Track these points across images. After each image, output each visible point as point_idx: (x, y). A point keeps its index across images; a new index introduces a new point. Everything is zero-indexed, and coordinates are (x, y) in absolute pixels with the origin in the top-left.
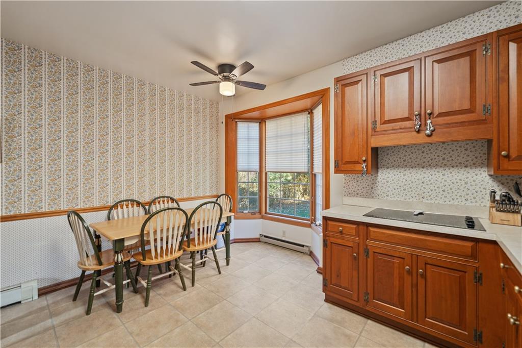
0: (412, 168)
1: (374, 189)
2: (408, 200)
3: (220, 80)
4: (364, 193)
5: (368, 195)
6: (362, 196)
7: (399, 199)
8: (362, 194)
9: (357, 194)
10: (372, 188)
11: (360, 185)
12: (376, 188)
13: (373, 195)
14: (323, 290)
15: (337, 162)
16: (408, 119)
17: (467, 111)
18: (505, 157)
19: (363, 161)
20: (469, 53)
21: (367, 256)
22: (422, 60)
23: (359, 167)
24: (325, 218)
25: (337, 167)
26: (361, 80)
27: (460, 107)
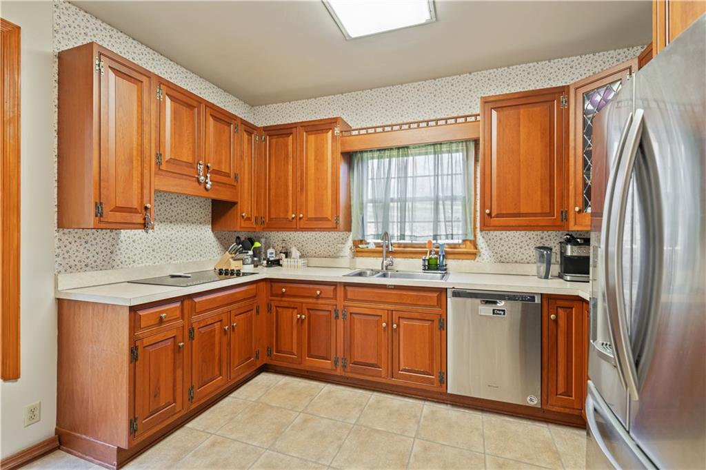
0: (161, 222)
1: (115, 253)
2: (157, 263)
4: (98, 263)
5: (106, 264)
6: (96, 268)
7: (147, 264)
8: (94, 265)
9: (86, 266)
10: (111, 253)
11: (92, 249)
12: (118, 252)
13: (114, 264)
14: (129, 442)
15: (99, 206)
16: (192, 165)
17: (228, 175)
18: (243, 217)
19: (146, 208)
20: (229, 124)
21: (191, 338)
22: (203, 106)
23: (138, 219)
24: (133, 309)
25: (99, 214)
26: (142, 82)
27: (224, 169)
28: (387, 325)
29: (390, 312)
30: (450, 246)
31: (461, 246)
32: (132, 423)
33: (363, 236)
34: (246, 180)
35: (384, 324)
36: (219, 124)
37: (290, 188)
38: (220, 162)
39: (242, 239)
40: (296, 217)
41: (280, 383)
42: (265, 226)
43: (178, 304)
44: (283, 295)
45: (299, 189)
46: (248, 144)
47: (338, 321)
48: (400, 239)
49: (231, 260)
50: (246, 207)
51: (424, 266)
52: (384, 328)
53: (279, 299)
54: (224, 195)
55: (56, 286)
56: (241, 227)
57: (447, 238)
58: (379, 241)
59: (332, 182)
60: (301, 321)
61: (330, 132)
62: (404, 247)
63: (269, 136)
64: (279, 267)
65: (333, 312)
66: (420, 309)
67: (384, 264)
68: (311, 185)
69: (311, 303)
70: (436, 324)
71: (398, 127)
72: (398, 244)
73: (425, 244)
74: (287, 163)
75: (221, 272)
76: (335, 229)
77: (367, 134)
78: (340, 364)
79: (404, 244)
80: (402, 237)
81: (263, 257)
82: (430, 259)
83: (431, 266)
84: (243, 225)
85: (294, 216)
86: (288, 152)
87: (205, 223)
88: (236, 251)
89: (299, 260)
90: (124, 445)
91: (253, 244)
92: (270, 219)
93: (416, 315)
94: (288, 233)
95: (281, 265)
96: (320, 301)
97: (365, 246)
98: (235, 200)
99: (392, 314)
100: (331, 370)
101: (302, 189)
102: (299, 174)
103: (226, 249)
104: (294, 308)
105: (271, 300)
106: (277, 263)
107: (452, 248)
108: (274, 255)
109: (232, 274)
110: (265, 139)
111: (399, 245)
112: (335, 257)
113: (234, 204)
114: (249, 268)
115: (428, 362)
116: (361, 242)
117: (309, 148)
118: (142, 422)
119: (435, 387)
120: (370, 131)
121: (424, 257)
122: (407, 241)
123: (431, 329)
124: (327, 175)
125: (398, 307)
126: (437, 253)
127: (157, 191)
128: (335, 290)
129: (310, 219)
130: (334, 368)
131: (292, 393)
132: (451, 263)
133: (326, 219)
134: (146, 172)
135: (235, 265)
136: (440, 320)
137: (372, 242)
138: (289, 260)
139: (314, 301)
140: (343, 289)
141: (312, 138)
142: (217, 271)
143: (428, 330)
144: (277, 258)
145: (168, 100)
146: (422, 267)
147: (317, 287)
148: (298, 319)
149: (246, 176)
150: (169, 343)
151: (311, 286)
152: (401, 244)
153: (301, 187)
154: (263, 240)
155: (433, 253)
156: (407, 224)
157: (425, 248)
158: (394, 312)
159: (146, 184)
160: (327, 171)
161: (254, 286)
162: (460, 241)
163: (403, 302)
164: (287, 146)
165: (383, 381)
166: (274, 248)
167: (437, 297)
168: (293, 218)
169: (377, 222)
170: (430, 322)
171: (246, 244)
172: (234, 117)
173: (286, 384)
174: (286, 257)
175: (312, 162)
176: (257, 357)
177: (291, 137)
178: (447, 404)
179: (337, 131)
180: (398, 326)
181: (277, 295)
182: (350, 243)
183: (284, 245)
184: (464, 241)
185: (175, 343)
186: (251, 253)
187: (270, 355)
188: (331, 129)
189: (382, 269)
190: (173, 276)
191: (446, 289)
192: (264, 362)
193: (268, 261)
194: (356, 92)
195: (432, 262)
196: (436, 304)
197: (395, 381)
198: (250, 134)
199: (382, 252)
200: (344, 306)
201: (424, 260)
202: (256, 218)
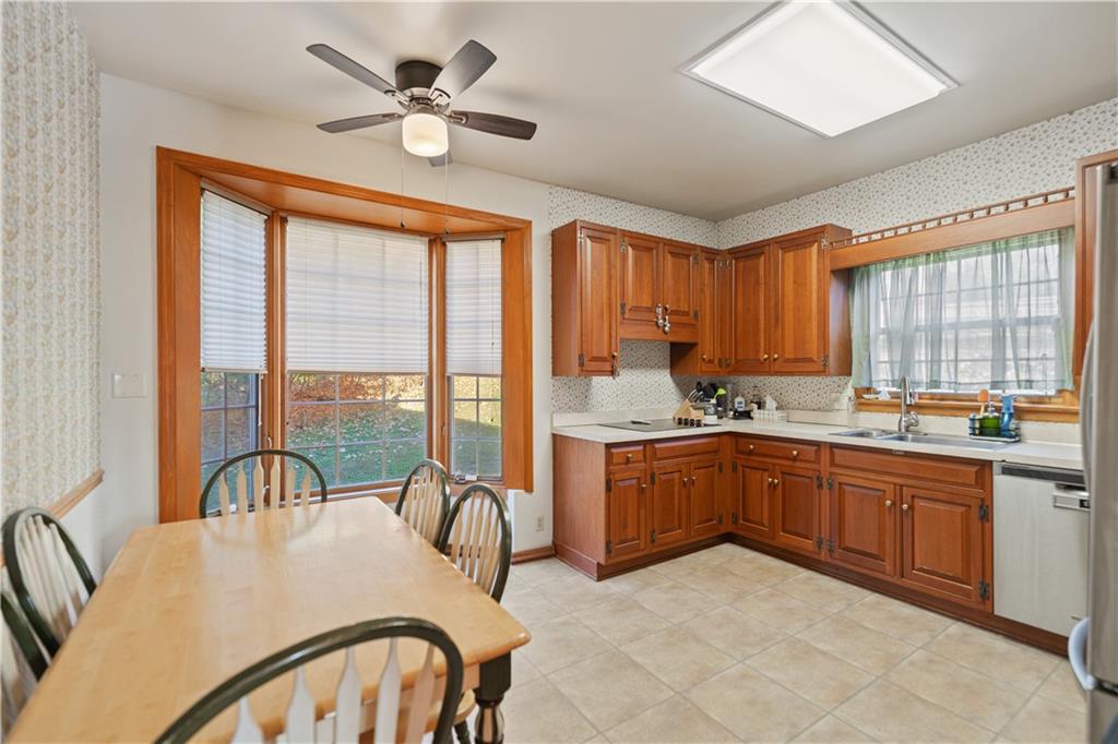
0: (626, 369)
1: (588, 398)
2: (620, 409)
3: (402, 111)
4: (577, 406)
5: (582, 407)
6: (576, 410)
7: (612, 410)
8: (575, 407)
9: (570, 408)
10: (586, 397)
11: (573, 394)
12: (591, 397)
13: (588, 407)
14: (606, 561)
15: (581, 357)
16: (651, 310)
17: (686, 314)
18: (704, 359)
19: (614, 356)
20: (688, 256)
21: (653, 483)
22: (661, 245)
23: (607, 367)
24: (609, 446)
25: (581, 364)
26: (609, 240)
27: (683, 307)
28: (894, 503)
29: (898, 487)
30: (1030, 399)
31: (1053, 400)
32: (608, 543)
33: (871, 381)
34: (708, 317)
35: (888, 502)
36: (677, 260)
37: (762, 322)
38: (678, 300)
39: (704, 384)
40: (769, 358)
41: (747, 556)
42: (731, 368)
43: (641, 448)
44: (751, 453)
45: (773, 322)
46: (710, 274)
47: (823, 492)
48: (931, 388)
49: (691, 409)
50: (708, 348)
51: (973, 429)
52: (890, 507)
53: (747, 457)
54: (683, 337)
55: (552, 423)
56: (701, 372)
57: (1019, 387)
58: (895, 389)
59: (819, 311)
60: (772, 486)
61: (816, 244)
62: (942, 400)
63: (736, 259)
64: (750, 421)
65: (815, 479)
66: (947, 488)
67: (903, 424)
68: (789, 317)
69: (785, 466)
70: (975, 513)
71: (920, 226)
72: (930, 394)
73: (976, 395)
74: (758, 291)
75: (680, 421)
76: (823, 372)
77: (870, 241)
78: (825, 547)
79: (942, 394)
80: (935, 383)
81: (730, 406)
82: (985, 418)
83: (983, 430)
84: (704, 369)
85: (766, 356)
86: (758, 276)
87: (664, 367)
88: (697, 399)
89: (775, 412)
90: (602, 562)
91: (716, 391)
92: (737, 361)
93: (940, 496)
94: (761, 378)
95: (752, 418)
96: (798, 464)
97: (872, 396)
98: (693, 341)
99: (901, 490)
100: (814, 552)
101: (777, 321)
102: (773, 303)
103: (686, 396)
104: (765, 470)
105: (736, 458)
106: (747, 415)
107: (1033, 403)
108: (743, 405)
109: (692, 424)
110: (731, 263)
111: (933, 397)
112: (827, 411)
113: (693, 345)
114: (712, 419)
115: (960, 565)
116: (868, 390)
117: (786, 269)
118: (615, 547)
119: (974, 603)
120: (875, 237)
121: (971, 416)
122: (944, 390)
123: (966, 518)
124: (811, 302)
125: (910, 482)
126: (998, 409)
127: (622, 340)
128: (817, 452)
129: (787, 361)
130: (817, 550)
131: (759, 568)
132: (1029, 427)
133: (810, 360)
134: (613, 323)
135: (695, 415)
136: (982, 507)
137: (885, 391)
138: (762, 411)
139: (790, 463)
140: (828, 451)
141: (790, 256)
142: (677, 421)
143: (960, 518)
144: (748, 409)
145: (630, 249)
146: (969, 431)
147: (793, 446)
148: (770, 484)
149: (708, 312)
150: (635, 481)
151: (787, 445)
152: (935, 394)
153: (776, 320)
154: (729, 386)
155: (990, 409)
156: (944, 365)
157: (976, 401)
158: (904, 488)
159: (614, 334)
160: (811, 297)
161: (716, 439)
162: (1052, 392)
163: (920, 475)
164: (757, 270)
165: (890, 579)
166: (743, 396)
167: (976, 472)
168: (765, 360)
169: (891, 363)
170: (964, 509)
171: (708, 391)
172: (694, 247)
173: (755, 558)
174: (759, 408)
175: (789, 287)
176: (720, 521)
177: (762, 258)
178: (997, 633)
179: (825, 242)
180: (911, 507)
181: (742, 453)
182: (850, 392)
183: (756, 393)
184: (1060, 392)
185: (639, 484)
186: (713, 401)
187: (735, 522)
188: (816, 241)
189: (900, 430)
190: (634, 423)
191: (991, 462)
192: (729, 530)
193: (736, 411)
194: (859, 181)
195: (988, 424)
196: (973, 482)
197: (906, 582)
198: (711, 261)
199: (900, 406)
200: (831, 473)
201: (973, 420)
202: (720, 360)
